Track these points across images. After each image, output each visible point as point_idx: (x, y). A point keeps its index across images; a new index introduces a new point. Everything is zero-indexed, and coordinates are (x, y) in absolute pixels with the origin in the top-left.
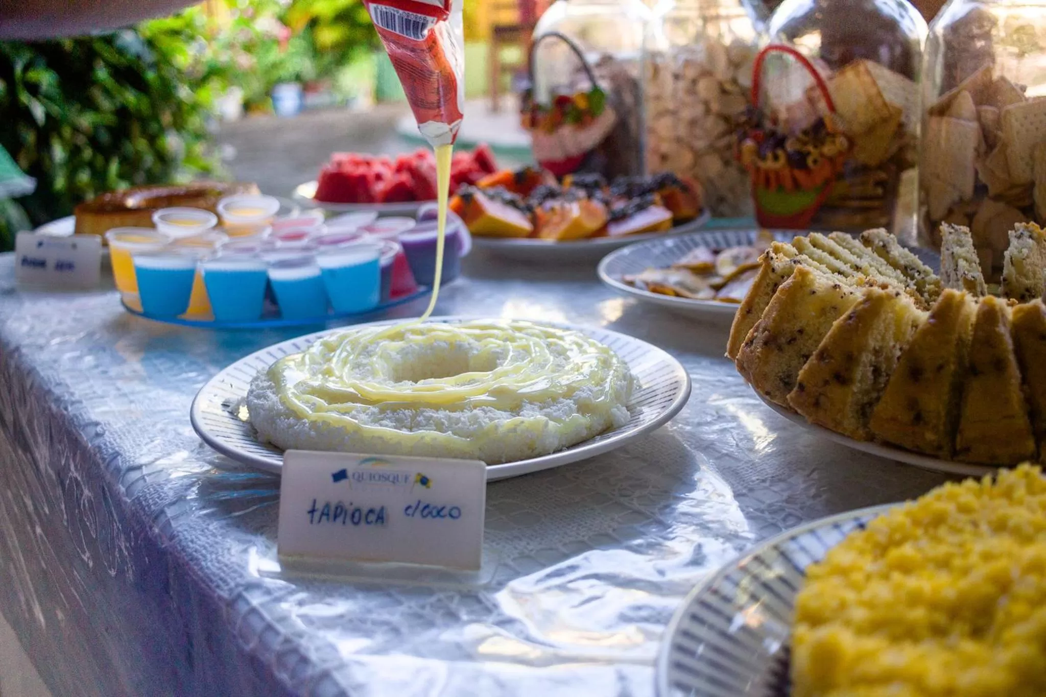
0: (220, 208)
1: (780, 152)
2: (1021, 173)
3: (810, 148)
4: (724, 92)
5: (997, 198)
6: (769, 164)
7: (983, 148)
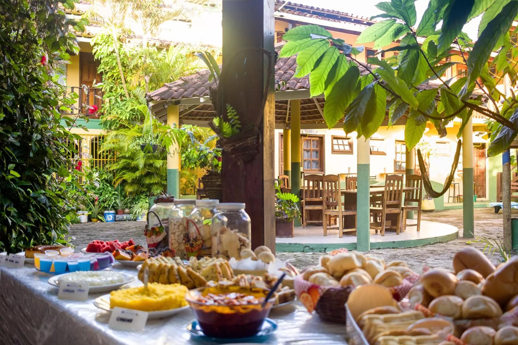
0: (60, 251)
2: (225, 248)
3: (194, 243)
5: (222, 254)
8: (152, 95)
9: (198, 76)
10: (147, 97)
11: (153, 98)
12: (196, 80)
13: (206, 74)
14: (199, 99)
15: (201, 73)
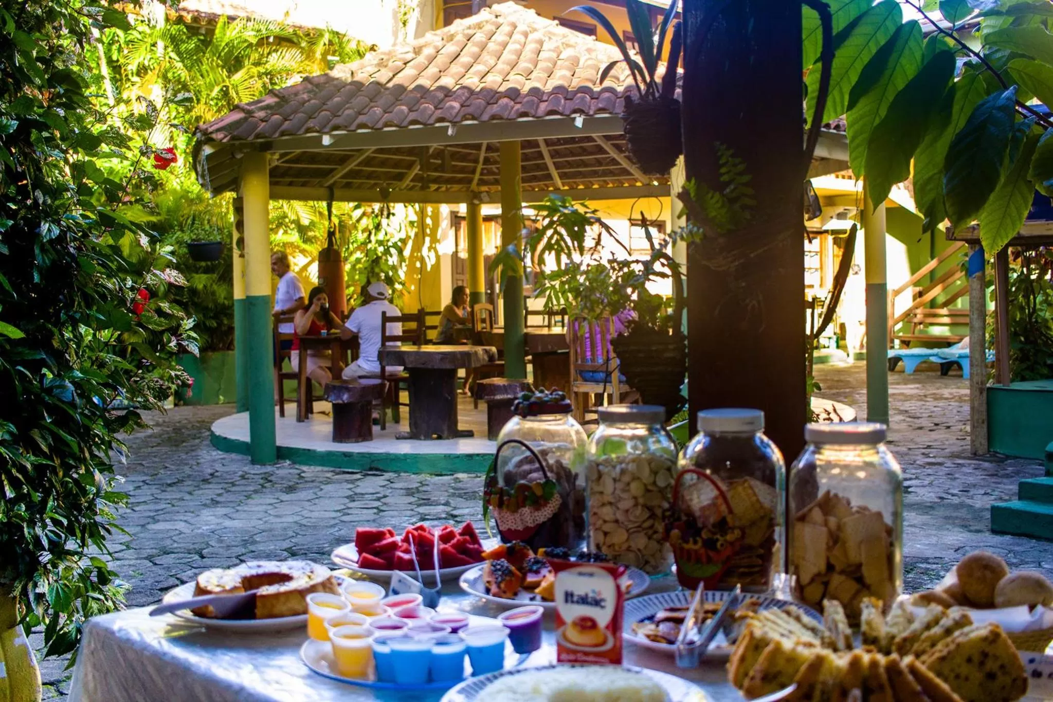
1: (698, 539)
2: (854, 557)
3: (718, 536)
4: (648, 491)
5: (842, 572)
6: (690, 546)
7: (831, 544)
8: (210, 130)
9: (310, 86)
10: (199, 135)
11: (214, 136)
12: (305, 96)
13: (325, 83)
14: (320, 139)
15: (316, 81)
